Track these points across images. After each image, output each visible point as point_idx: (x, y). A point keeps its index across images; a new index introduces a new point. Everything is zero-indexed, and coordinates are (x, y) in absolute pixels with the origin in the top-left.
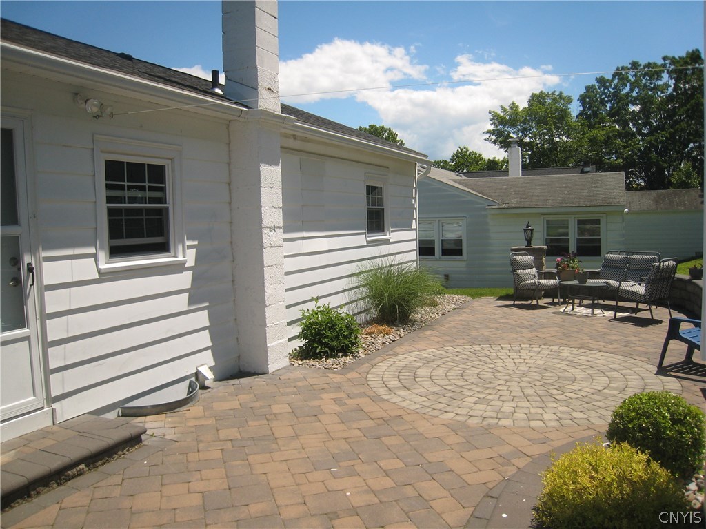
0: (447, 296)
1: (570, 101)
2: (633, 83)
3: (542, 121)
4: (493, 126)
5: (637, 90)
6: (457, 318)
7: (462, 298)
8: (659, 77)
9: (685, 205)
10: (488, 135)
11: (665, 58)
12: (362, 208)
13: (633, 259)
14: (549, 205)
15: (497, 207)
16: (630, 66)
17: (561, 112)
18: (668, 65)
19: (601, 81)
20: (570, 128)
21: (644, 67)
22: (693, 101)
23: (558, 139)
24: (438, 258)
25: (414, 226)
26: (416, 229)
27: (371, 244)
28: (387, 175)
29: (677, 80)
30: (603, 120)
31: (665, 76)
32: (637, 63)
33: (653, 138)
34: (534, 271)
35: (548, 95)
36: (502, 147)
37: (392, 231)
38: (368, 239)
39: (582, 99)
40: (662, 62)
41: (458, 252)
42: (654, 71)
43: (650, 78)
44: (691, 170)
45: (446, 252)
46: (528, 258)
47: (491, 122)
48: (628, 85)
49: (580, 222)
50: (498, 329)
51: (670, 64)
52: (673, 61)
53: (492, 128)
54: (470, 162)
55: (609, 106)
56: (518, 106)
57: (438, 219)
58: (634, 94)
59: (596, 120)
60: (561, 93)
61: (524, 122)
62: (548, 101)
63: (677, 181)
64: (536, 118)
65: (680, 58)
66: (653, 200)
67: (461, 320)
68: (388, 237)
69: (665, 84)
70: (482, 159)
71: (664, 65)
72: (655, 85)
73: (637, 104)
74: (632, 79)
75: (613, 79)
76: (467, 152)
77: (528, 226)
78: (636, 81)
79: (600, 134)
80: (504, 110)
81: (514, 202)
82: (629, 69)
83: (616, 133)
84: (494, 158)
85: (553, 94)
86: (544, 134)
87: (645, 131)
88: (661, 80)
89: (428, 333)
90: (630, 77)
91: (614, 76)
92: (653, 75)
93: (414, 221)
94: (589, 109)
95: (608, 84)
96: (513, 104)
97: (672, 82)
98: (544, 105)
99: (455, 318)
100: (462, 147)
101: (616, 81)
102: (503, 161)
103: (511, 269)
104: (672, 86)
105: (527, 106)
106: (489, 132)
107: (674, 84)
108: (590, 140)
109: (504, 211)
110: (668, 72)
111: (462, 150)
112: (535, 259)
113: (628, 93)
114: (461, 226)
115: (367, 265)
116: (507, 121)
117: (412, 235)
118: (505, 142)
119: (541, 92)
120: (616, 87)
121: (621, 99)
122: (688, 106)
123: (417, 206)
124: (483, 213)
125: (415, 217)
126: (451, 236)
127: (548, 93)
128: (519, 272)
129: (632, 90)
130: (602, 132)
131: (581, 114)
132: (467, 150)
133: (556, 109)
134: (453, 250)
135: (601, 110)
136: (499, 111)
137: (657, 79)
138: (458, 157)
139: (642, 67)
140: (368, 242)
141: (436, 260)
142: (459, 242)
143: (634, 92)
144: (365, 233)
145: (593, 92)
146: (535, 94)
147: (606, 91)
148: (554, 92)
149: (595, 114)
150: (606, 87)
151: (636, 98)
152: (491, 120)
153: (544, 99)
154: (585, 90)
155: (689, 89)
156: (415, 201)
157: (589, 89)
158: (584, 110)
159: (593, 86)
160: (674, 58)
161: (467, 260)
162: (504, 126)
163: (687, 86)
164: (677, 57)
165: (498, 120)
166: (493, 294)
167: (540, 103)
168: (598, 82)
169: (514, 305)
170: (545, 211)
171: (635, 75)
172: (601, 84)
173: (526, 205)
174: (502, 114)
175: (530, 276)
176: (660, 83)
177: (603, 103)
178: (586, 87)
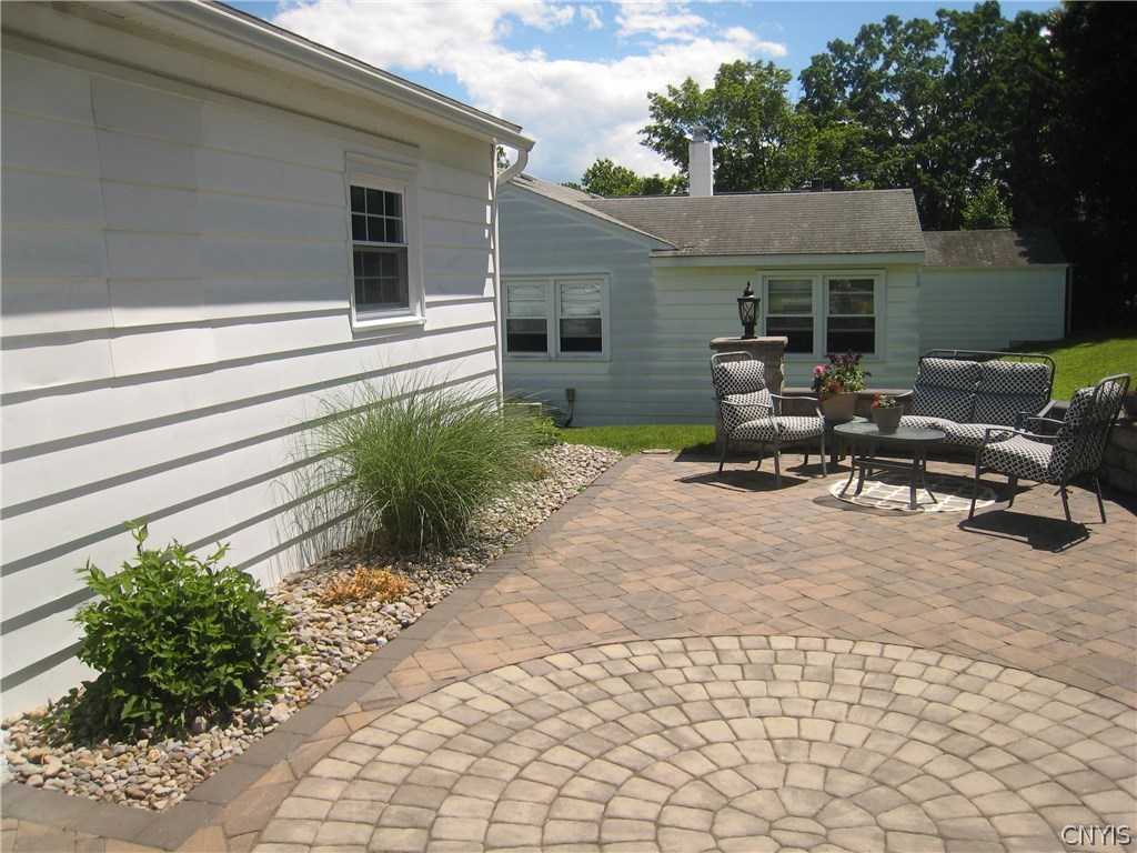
0: (567, 448)
1: (786, 78)
2: (890, 53)
3: (739, 112)
4: (654, 120)
5: (895, 65)
6: (588, 522)
7: (603, 454)
8: (932, 46)
9: (993, 257)
10: (647, 135)
11: (940, 13)
12: (341, 244)
13: (992, 371)
14: (773, 251)
15: (670, 253)
16: (883, 25)
17: (772, 97)
18: (945, 25)
19: (837, 47)
20: (787, 124)
21: (908, 27)
22: (987, 86)
23: (765, 144)
24: (553, 355)
25: (489, 291)
26: (493, 300)
27: (363, 338)
28: (416, 166)
29: (960, 52)
30: (839, 115)
31: (941, 41)
32: (896, 18)
33: (923, 146)
34: (764, 397)
35: (749, 67)
36: (669, 157)
37: (430, 305)
38: (357, 325)
39: (806, 77)
40: (937, 19)
41: (593, 344)
42: (921, 34)
43: (917, 45)
44: (997, 198)
45: (569, 344)
46: (751, 367)
47: (652, 113)
48: (881, 56)
49: (833, 285)
50: (697, 567)
51: (949, 24)
52: (955, 18)
53: (653, 123)
54: (614, 185)
55: (849, 90)
56: (697, 85)
57: (552, 279)
58: (891, 72)
59: (828, 112)
60: (771, 64)
61: (709, 114)
62: (749, 78)
63: (973, 217)
64: (727, 108)
65: (964, 13)
66: (937, 248)
67: (601, 531)
68: (417, 318)
69: (939, 58)
70: (634, 180)
71: (940, 25)
72: (924, 58)
73: (895, 90)
74: (888, 47)
75: (856, 45)
76: (610, 167)
77: (747, 293)
78: (893, 49)
79: (836, 136)
80: (673, 92)
81: (704, 244)
82: (882, 31)
83: (863, 137)
84: (657, 175)
85: (758, 65)
86: (742, 135)
87: (907, 135)
88: (934, 50)
89: (510, 584)
90: (885, 44)
91: (858, 41)
92: (922, 41)
93: (489, 281)
94: (817, 95)
95: (848, 53)
96: (689, 81)
97: (950, 56)
98: (742, 84)
99: (584, 522)
100: (603, 160)
101: (861, 49)
102: (671, 181)
103: (712, 392)
104: (951, 61)
105: (713, 87)
106: (648, 130)
107: (955, 58)
108: (820, 147)
109: (684, 262)
110: (946, 37)
111: (601, 164)
112: (766, 366)
113: (881, 70)
114: (598, 291)
115: (353, 395)
116: (678, 110)
117: (486, 312)
118: (676, 148)
119: (738, 62)
120: (860, 60)
121: (870, 78)
122: (979, 95)
123: (496, 245)
124: (643, 265)
125: (491, 270)
126: (579, 311)
127: (749, 64)
128: (734, 399)
129: (887, 65)
130: (840, 134)
131: (803, 101)
132: (611, 164)
133: (764, 92)
134: (583, 340)
135: (836, 97)
136: (665, 94)
137: (928, 48)
138: (594, 175)
139: (903, 27)
140: (355, 334)
141: (550, 360)
142: (595, 324)
143: (891, 68)
144: (348, 312)
145: (825, 67)
146: (727, 65)
147: (845, 65)
148: (760, 62)
149: (827, 104)
150: (845, 59)
151: (896, 79)
152: (652, 109)
153: (742, 74)
154: (811, 64)
155: (979, 67)
156: (492, 232)
157: (818, 61)
158: (808, 96)
159: (824, 57)
160: (955, 12)
161: (611, 361)
162: (674, 120)
163: (976, 62)
164: (960, 12)
165: (662, 108)
166: (668, 444)
167: (736, 81)
168: (831, 50)
169: (720, 477)
170: (768, 262)
171: (892, 41)
172: (836, 53)
173: (729, 251)
174: (670, 99)
175: (756, 409)
176: (932, 55)
177: (840, 84)
178: (813, 58)
